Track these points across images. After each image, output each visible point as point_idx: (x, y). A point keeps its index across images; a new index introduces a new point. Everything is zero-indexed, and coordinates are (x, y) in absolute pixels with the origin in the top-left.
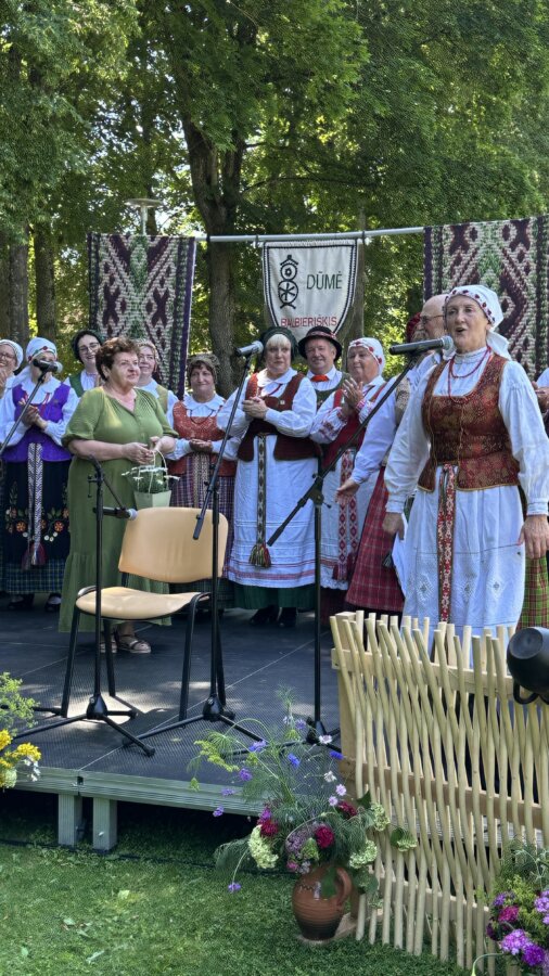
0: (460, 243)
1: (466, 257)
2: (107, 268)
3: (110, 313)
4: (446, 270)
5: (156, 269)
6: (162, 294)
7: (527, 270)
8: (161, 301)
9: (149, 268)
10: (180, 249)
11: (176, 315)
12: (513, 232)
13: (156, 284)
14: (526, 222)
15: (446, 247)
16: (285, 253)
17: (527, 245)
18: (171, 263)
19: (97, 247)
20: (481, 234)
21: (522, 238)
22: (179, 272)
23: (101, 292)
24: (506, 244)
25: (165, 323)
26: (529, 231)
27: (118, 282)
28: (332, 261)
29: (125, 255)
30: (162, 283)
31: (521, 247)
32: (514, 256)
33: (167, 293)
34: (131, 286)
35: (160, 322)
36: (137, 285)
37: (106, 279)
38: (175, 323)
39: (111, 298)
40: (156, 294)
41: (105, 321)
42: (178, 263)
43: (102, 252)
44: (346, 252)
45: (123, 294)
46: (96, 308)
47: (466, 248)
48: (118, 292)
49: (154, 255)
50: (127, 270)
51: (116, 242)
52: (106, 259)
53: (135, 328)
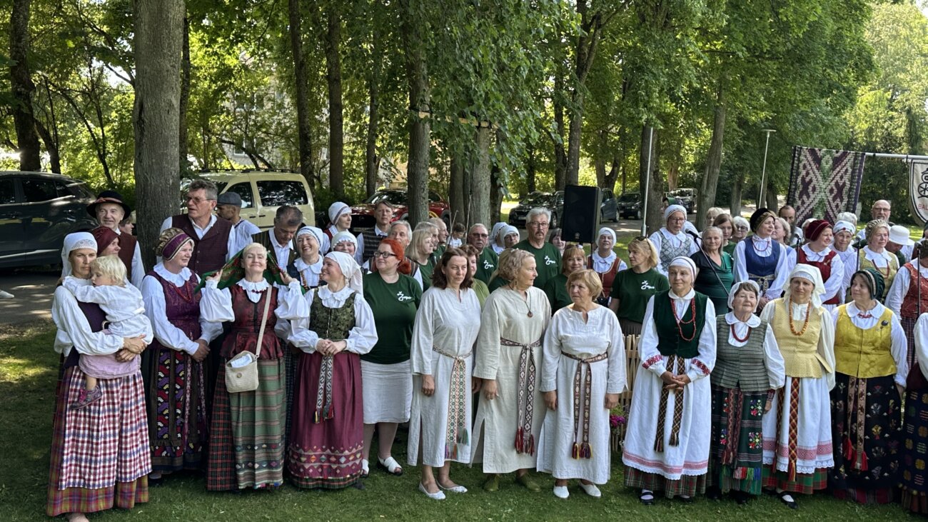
2: (805, 167)
3: (805, 191)
5: (838, 169)
6: (841, 184)
8: (840, 188)
9: (833, 168)
10: (855, 159)
11: (849, 197)
13: (838, 178)
16: (925, 167)
18: (849, 164)
19: (800, 155)
22: (853, 172)
23: (799, 179)
25: (841, 201)
27: (812, 175)
29: (818, 160)
30: (841, 178)
33: (844, 184)
34: (820, 178)
35: (838, 200)
36: (824, 178)
37: (804, 173)
38: (848, 201)
39: (806, 185)
40: (837, 184)
41: (800, 197)
42: (853, 167)
43: (802, 158)
45: (814, 182)
46: (795, 189)
48: (811, 181)
49: (837, 161)
50: (818, 169)
51: (812, 152)
52: (805, 162)
53: (821, 202)
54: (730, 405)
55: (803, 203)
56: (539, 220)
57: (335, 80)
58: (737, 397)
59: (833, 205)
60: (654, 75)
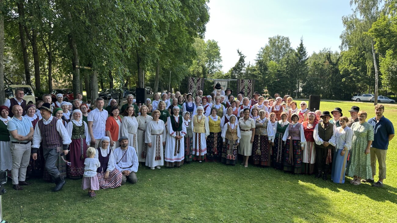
0: (242, 82)
1: (243, 84)
3: (191, 88)
4: (240, 86)
5: (198, 83)
7: (251, 86)
8: (199, 87)
10: (202, 80)
12: (249, 81)
13: (198, 85)
14: (251, 80)
15: (240, 82)
16: (218, 82)
17: (251, 83)
18: (200, 82)
19: (189, 79)
20: (245, 81)
21: (251, 82)
22: (202, 83)
23: (189, 85)
24: (248, 83)
26: (252, 81)
27: (192, 84)
28: (224, 84)
29: (193, 80)
30: (199, 85)
31: (250, 83)
32: (249, 84)
36: (195, 85)
39: (191, 87)
40: (198, 86)
41: (190, 90)
42: (202, 82)
43: (190, 80)
44: (226, 82)
45: (193, 86)
46: (189, 88)
47: (243, 83)
48: (192, 86)
49: (198, 81)
50: (194, 82)
51: (192, 78)
52: (190, 81)
53: (195, 91)
54: (187, 141)
55: (191, 91)
56: (130, 97)
57: (36, 54)
58: (188, 139)
59: (198, 91)
60: (148, 57)
